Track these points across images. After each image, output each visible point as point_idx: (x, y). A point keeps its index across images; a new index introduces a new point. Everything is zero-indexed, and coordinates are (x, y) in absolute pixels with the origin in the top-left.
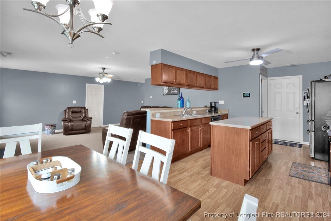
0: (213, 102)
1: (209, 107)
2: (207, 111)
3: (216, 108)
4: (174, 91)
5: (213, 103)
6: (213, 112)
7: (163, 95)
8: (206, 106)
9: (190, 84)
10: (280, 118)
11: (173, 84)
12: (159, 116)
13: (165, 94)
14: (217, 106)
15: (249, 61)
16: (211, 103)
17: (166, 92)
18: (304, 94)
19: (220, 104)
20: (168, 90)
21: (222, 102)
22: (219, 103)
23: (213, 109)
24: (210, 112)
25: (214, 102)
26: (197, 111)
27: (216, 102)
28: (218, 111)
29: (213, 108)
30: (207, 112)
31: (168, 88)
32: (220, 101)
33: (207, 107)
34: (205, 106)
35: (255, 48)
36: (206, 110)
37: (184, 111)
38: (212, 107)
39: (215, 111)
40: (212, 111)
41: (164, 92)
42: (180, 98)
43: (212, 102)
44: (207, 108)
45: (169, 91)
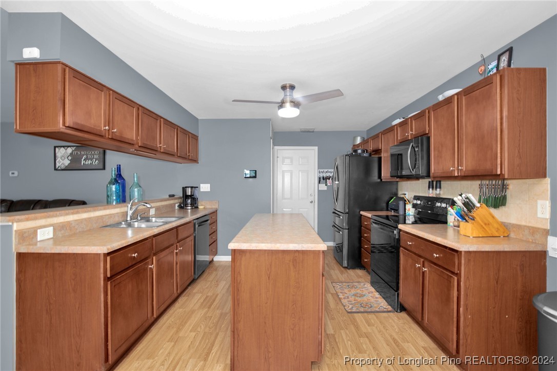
0: (188, 187)
1: (180, 198)
2: (177, 205)
3: (194, 199)
4: (90, 162)
5: (190, 189)
6: (189, 208)
7: (56, 169)
8: (172, 196)
9: (149, 143)
10: (290, 210)
11: (101, 136)
12: (51, 236)
13: (63, 167)
14: (197, 195)
15: (277, 108)
16: (184, 189)
17: (63, 162)
18: (319, 174)
19: (202, 190)
20: (70, 158)
21: (205, 188)
22: (200, 188)
23: (189, 201)
24: (182, 207)
25: (192, 187)
26: (157, 209)
27: (195, 187)
28: (199, 204)
29: (188, 199)
30: (177, 208)
31: (71, 154)
32: (201, 185)
33: (176, 199)
34: (170, 196)
35: (288, 83)
36: (175, 204)
37: (130, 213)
38: (186, 197)
39: (192, 205)
40: (186, 205)
41: (59, 162)
42: (115, 179)
43: (186, 187)
44: (176, 201)
45: (75, 159)
